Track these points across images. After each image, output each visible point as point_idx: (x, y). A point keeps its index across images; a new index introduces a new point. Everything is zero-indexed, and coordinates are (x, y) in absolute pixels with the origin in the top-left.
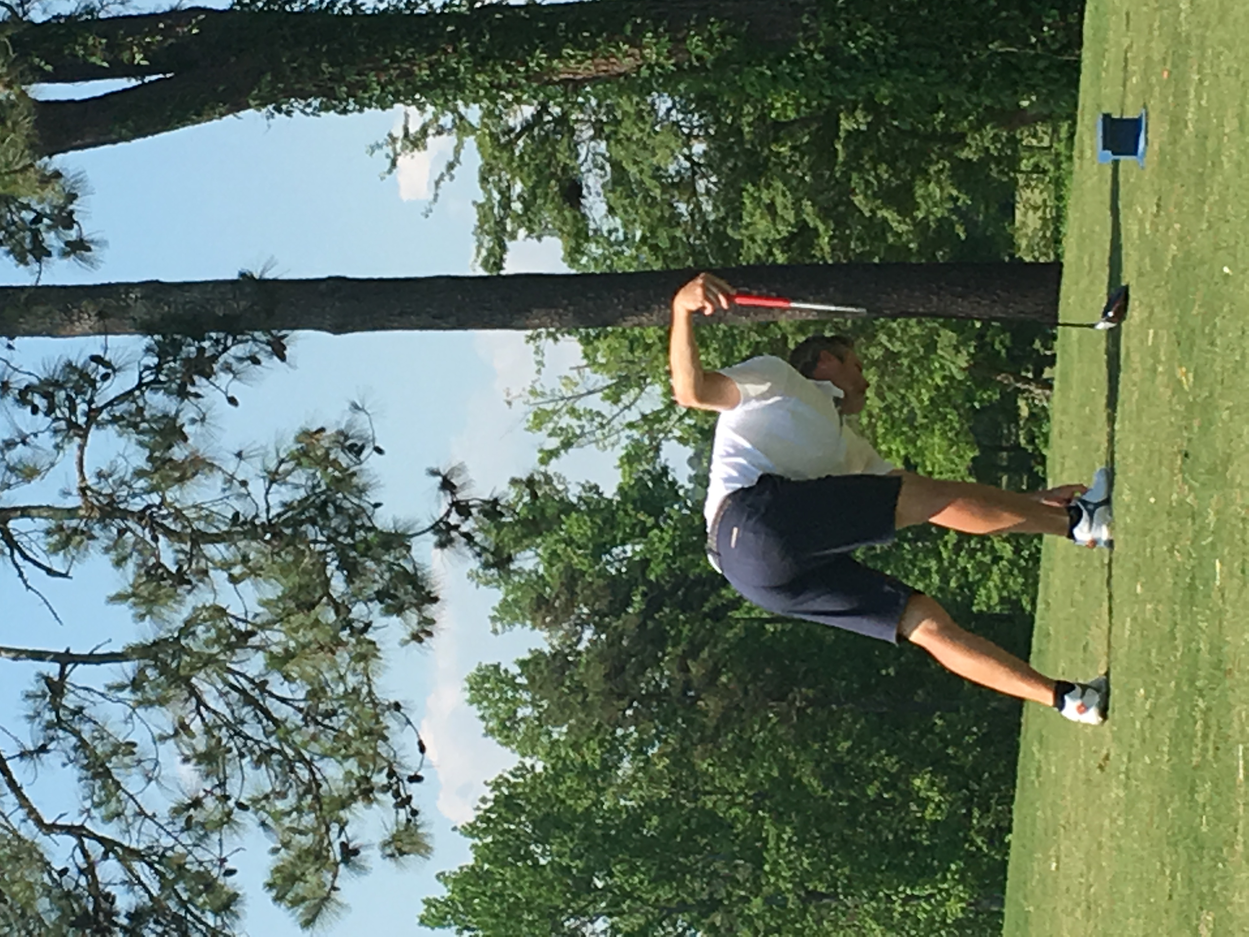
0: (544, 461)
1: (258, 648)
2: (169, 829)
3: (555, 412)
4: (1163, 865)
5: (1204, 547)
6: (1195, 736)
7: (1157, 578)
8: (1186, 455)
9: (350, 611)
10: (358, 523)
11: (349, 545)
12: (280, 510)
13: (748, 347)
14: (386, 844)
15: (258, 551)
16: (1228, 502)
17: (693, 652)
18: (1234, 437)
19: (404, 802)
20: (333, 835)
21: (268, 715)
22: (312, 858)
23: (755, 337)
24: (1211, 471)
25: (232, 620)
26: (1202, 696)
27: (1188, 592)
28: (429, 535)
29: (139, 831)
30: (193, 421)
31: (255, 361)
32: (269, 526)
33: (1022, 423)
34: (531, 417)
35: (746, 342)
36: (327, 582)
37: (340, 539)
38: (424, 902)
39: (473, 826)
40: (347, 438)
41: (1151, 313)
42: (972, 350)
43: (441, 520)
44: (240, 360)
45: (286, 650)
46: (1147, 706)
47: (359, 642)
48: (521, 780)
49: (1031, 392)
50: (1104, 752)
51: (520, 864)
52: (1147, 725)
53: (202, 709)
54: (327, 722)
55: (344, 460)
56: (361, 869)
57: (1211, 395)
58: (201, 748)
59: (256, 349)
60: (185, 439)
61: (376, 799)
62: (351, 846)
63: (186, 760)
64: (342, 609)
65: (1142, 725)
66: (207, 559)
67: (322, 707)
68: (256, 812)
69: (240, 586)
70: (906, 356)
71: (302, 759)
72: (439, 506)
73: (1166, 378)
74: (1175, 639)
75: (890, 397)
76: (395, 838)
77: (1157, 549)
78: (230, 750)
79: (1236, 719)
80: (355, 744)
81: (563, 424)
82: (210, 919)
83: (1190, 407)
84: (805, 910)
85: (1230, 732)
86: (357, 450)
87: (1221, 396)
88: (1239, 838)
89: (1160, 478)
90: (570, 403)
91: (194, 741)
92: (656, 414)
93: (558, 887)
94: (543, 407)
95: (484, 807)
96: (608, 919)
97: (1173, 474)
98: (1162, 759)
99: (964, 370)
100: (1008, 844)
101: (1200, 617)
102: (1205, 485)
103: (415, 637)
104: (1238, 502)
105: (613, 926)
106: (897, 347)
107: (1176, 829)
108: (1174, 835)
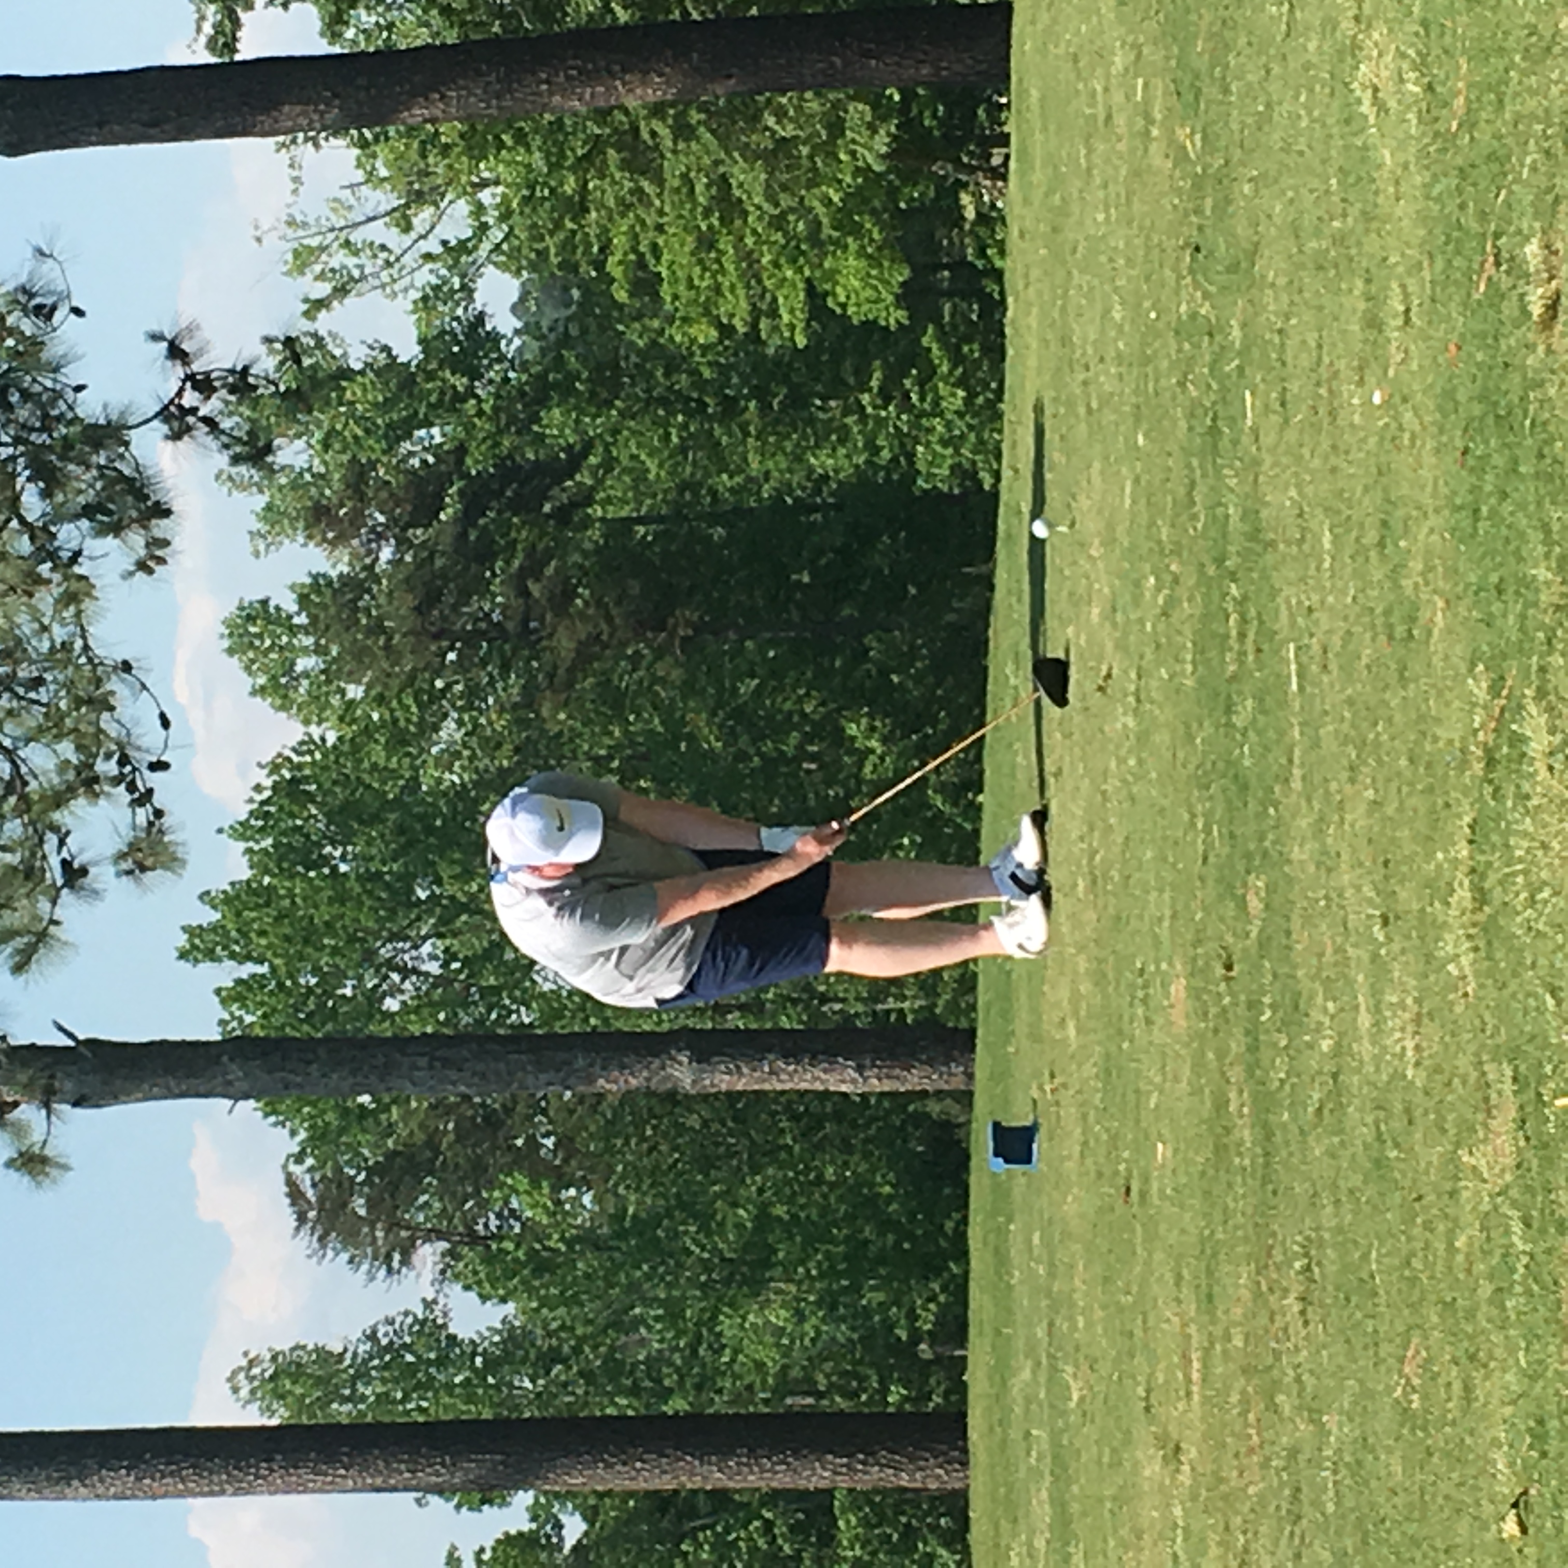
0: (309, 315)
3: (323, 249)
4: (1193, 816)
5: (1229, 376)
6: (1227, 636)
7: (1165, 423)
8: (1197, 249)
9: (53, 536)
10: (55, 413)
11: (45, 445)
13: (585, 143)
14: (121, 856)
16: (1258, 308)
17: (533, 569)
18: (1262, 217)
19: (142, 798)
20: (50, 848)
22: (20, 879)
23: (593, 128)
24: (1233, 268)
26: (1234, 580)
27: (1208, 438)
28: (156, 424)
33: (967, 227)
34: (290, 257)
35: (581, 136)
36: (16, 499)
37: (33, 437)
38: (184, 929)
39: (245, 825)
40: (31, 296)
41: (1139, 56)
42: (893, 129)
43: (171, 402)
46: (1161, 601)
47: (66, 578)
48: (308, 758)
49: (977, 184)
50: (1104, 668)
51: (312, 874)
52: (1161, 627)
54: (32, 695)
55: (27, 327)
56: (94, 895)
57: (1227, 162)
61: (104, 794)
62: (77, 864)
64: (42, 536)
65: (1154, 626)
70: (804, 142)
73: (1164, 144)
74: (1194, 503)
75: (786, 201)
76: (134, 847)
77: (1163, 382)
79: (1283, 608)
80: (71, 719)
81: (335, 263)
83: (1198, 183)
85: (1276, 627)
86: (45, 313)
87: (1243, 164)
88: (1297, 772)
89: (1163, 283)
90: (343, 235)
92: (462, 243)
93: (368, 903)
94: (306, 242)
95: (259, 798)
96: (439, 943)
97: (1180, 277)
98: (1183, 671)
99: (884, 157)
100: (979, 808)
101: (1226, 471)
102: (1225, 288)
103: (142, 566)
104: (1271, 308)
105: (446, 951)
106: (788, 131)
107: (1209, 766)
108: (1205, 773)
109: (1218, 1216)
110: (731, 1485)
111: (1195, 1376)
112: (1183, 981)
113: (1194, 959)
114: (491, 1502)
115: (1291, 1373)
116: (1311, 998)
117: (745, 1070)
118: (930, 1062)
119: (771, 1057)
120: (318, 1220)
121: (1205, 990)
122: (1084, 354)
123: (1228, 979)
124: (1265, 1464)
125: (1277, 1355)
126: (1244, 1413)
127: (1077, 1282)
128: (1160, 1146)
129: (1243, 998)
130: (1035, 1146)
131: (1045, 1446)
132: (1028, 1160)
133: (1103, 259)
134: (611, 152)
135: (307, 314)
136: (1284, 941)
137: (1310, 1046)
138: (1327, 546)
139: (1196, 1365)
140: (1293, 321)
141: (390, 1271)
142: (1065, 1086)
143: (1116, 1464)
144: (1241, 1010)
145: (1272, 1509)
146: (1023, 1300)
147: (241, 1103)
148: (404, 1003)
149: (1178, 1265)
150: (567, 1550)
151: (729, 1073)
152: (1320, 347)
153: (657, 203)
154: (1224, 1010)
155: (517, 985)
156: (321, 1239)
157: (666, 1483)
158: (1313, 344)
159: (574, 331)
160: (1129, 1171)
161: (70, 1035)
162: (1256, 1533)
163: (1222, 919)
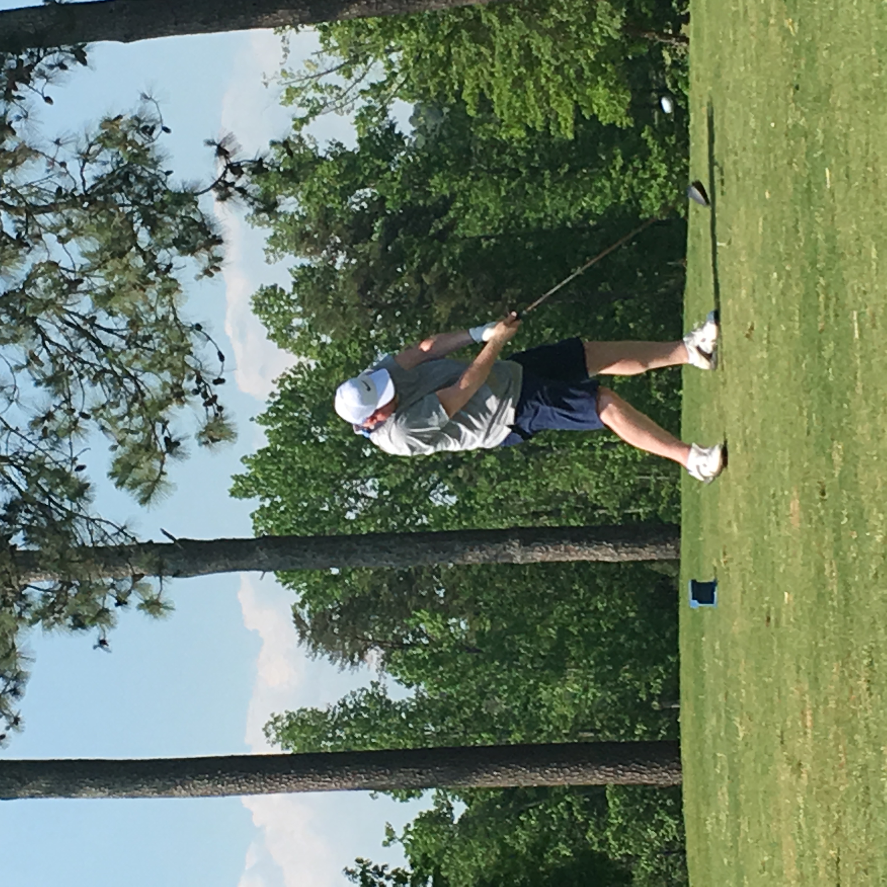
0: (297, 127)
1: (86, 292)
2: (30, 438)
3: (302, 89)
4: (801, 408)
5: (816, 159)
6: (818, 307)
7: (781, 186)
8: (797, 88)
9: (155, 257)
10: (155, 187)
11: (149, 206)
12: (93, 183)
13: (449, 27)
14: (200, 435)
15: (78, 216)
16: (832, 122)
17: (425, 267)
18: (833, 69)
19: (211, 401)
20: (158, 431)
21: (98, 342)
22: (143, 450)
23: (453, 19)
24: (817, 99)
25: (64, 272)
26: (822, 276)
27: (806, 195)
28: (212, 192)
29: (7, 442)
30: (18, 118)
31: (63, 67)
32: (85, 196)
33: (667, 69)
34: (284, 94)
35: (447, 23)
36: (134, 236)
37: (142, 202)
38: (233, 477)
39: (266, 415)
40: (140, 122)
42: (624, 15)
43: (220, 180)
44: (51, 67)
45: (108, 291)
46: (781, 285)
47: (164, 280)
48: (300, 376)
49: (671, 45)
50: (749, 324)
51: (304, 443)
52: (781, 301)
53: (47, 343)
54: (145, 345)
55: (139, 139)
56: (183, 456)
57: (813, 39)
58: (49, 373)
59: (62, 57)
60: (14, 133)
61: (186, 400)
62: (173, 439)
63: (38, 383)
64: (149, 257)
65: (777, 301)
66: (39, 226)
67: (140, 333)
68: (96, 419)
69: (67, 245)
70: (573, 24)
71: (128, 375)
72: (217, 168)
73: (777, 29)
74: (798, 232)
75: (563, 57)
76: (207, 429)
77: (780, 162)
78: (71, 373)
79: (849, 291)
80: (168, 359)
81: (309, 96)
82: (67, 504)
83: (797, 51)
84: (527, 461)
85: (846, 302)
86: (149, 131)
87: (821, 39)
88: (859, 384)
89: (778, 107)
90: (314, 80)
91: (43, 369)
92: (382, 84)
93: (336, 459)
94: (293, 85)
95: (273, 400)
96: (376, 480)
97: (788, 104)
98: (794, 327)
99: (619, 31)
100: (680, 398)
101: (816, 214)
102: (814, 110)
103: (207, 272)
104: (840, 121)
105: (381, 485)
106: (565, 17)
107: (809, 380)
108: (808, 384)
109: (819, 634)
110: (548, 783)
111: (809, 724)
112: (797, 501)
113: (803, 489)
114: (413, 795)
115: (862, 722)
116: (870, 511)
117: (551, 550)
118: (655, 543)
119: (565, 542)
120: (312, 635)
121: (811, 507)
122: (734, 146)
123: (822, 500)
124: (849, 774)
125: (854, 713)
126: (836, 746)
127: (741, 670)
128: (786, 594)
129: (831, 511)
130: (715, 593)
131: (725, 764)
132: (712, 602)
133: (744, 93)
134: (463, 31)
135: (295, 127)
136: (854, 480)
137: (871, 538)
138: (874, 256)
139: (809, 718)
140: (852, 129)
141: (353, 663)
142: (731, 560)
143: (765, 772)
144: (831, 519)
145: (854, 799)
146: (710, 681)
147: (267, 574)
148: (357, 515)
149: (797, 661)
150: (456, 822)
151: (543, 552)
152: (867, 144)
153: (490, 60)
154: (820, 518)
155: (422, 502)
156: (313, 646)
157: (510, 783)
158: (864, 142)
159: (445, 133)
160: (769, 608)
161: (171, 537)
162: (845, 813)
163: (818, 467)
